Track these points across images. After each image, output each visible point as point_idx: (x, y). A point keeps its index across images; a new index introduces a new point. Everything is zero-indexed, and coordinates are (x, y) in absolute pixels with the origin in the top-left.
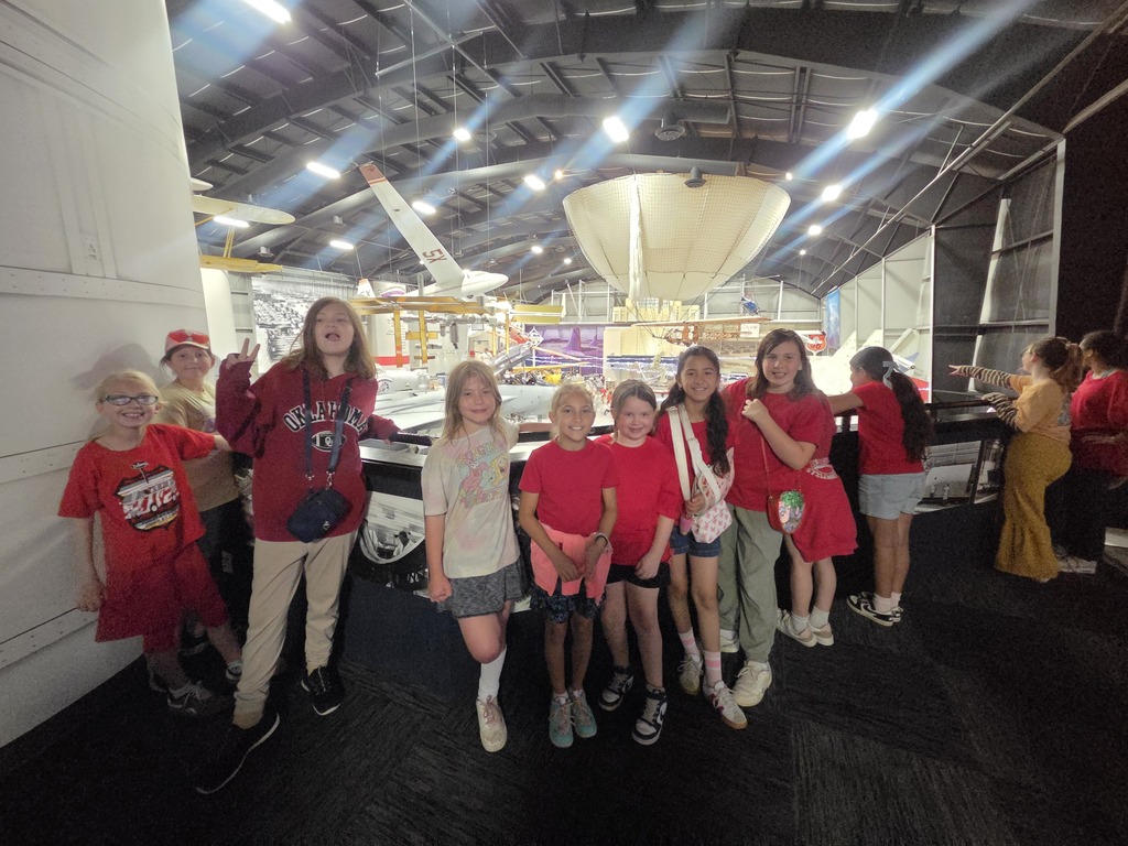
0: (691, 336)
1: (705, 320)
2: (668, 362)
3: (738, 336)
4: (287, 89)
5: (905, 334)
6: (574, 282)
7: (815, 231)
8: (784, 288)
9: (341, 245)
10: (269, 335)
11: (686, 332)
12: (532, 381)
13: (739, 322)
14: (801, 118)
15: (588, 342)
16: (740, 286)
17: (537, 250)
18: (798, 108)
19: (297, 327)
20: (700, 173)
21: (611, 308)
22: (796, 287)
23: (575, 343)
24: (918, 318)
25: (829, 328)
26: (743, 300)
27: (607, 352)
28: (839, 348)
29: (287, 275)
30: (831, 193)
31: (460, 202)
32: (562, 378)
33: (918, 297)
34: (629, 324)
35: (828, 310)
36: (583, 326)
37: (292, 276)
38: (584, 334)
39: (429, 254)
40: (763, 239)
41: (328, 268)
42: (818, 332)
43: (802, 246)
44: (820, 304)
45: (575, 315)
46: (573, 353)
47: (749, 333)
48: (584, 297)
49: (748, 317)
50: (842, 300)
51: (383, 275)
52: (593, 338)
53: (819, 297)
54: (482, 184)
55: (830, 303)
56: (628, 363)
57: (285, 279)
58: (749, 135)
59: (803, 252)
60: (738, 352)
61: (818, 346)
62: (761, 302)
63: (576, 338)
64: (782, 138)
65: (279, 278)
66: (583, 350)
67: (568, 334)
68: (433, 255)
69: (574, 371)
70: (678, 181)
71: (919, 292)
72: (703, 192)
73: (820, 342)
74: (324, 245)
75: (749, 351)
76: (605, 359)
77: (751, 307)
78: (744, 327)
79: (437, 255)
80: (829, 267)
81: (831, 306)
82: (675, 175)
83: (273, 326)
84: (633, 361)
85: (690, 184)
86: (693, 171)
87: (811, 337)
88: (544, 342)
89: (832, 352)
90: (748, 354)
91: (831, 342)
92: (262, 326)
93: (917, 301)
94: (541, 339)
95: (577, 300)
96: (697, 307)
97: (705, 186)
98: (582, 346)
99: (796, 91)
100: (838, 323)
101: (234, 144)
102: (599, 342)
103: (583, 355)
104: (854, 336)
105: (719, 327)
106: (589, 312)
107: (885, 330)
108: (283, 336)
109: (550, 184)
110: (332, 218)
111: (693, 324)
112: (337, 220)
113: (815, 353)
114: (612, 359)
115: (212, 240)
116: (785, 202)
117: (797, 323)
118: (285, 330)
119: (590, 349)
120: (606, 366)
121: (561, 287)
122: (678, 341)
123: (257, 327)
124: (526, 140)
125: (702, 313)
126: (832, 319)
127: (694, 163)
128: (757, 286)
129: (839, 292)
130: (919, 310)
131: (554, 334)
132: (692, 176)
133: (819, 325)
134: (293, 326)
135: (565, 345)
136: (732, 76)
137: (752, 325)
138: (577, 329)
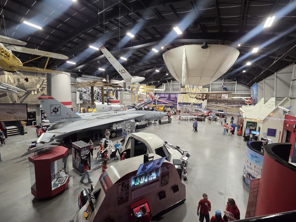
0: (204, 97)
1: (210, 92)
2: (197, 105)
3: (221, 98)
4: (81, 24)
5: (285, 99)
6: (169, 81)
7: (249, 64)
8: (237, 83)
9: (102, 69)
10: (80, 93)
11: (203, 96)
12: (153, 110)
13: (221, 94)
14: (244, 23)
15: (173, 98)
16: (222, 82)
17: (157, 71)
18: (243, 19)
19: (88, 92)
20: (206, 44)
21: (180, 88)
22: (241, 83)
23: (169, 98)
24: (290, 94)
25: (253, 96)
26: (223, 86)
27: (178, 101)
28: (257, 103)
29: (86, 77)
30: (255, 50)
31: (134, 57)
32: (164, 109)
33: (290, 86)
34: (185, 93)
35: (253, 90)
36: (171, 93)
37: (88, 78)
38: (172, 96)
39: (121, 71)
40: (229, 66)
41: (98, 76)
42: (249, 97)
43: (244, 69)
44: (250, 88)
45: (170, 90)
46: (168, 101)
47: (225, 97)
48: (172, 85)
49: (224, 92)
50: (258, 87)
51: (114, 78)
52: (174, 97)
53: (250, 86)
54: (138, 50)
55: (254, 88)
56: (185, 105)
57: (86, 79)
58: (225, 31)
59: (244, 71)
60: (221, 103)
61: (249, 102)
62: (229, 87)
63: (169, 97)
64: (237, 31)
65: (85, 78)
66: (171, 101)
67: (167, 96)
68: (122, 71)
69: (168, 107)
70: (199, 47)
71: (290, 84)
72: (208, 50)
73: (250, 101)
74: (97, 69)
75: (224, 103)
76: (178, 103)
77: (225, 89)
78: (223, 95)
79: (123, 71)
80: (254, 77)
81: (254, 89)
82: (198, 45)
83: (81, 91)
84: (186, 104)
85: (203, 47)
86: (204, 43)
87: (247, 99)
88: (160, 98)
89: (255, 104)
90: (224, 104)
91: (254, 101)
92: (78, 91)
93: (289, 88)
94: (159, 97)
95: (170, 86)
96: (208, 89)
97: (208, 48)
98: (171, 99)
99: (242, 12)
100: (257, 95)
101: (69, 40)
102: (176, 98)
103: (171, 102)
104: (263, 99)
105: (215, 95)
106: (174, 90)
107: (276, 98)
108: (84, 94)
109: (159, 50)
110: (97, 61)
111: (205, 94)
112: (98, 62)
113: (248, 105)
114: (179, 103)
115: (67, 68)
116: (238, 53)
117: (242, 94)
118: (85, 92)
119: (173, 100)
120: (178, 106)
121: (165, 82)
122: (200, 99)
123: (77, 91)
124: (151, 37)
125: (209, 90)
126: (254, 93)
127: (204, 41)
128: (227, 82)
129: (257, 85)
130: (290, 91)
131: (163, 95)
132: (204, 45)
133: (250, 95)
134: (87, 91)
135: (166, 99)
136: (218, 9)
137: (226, 95)
138: (170, 94)
